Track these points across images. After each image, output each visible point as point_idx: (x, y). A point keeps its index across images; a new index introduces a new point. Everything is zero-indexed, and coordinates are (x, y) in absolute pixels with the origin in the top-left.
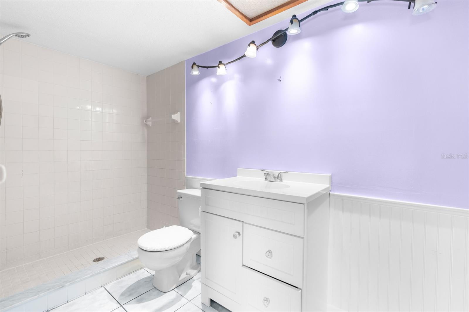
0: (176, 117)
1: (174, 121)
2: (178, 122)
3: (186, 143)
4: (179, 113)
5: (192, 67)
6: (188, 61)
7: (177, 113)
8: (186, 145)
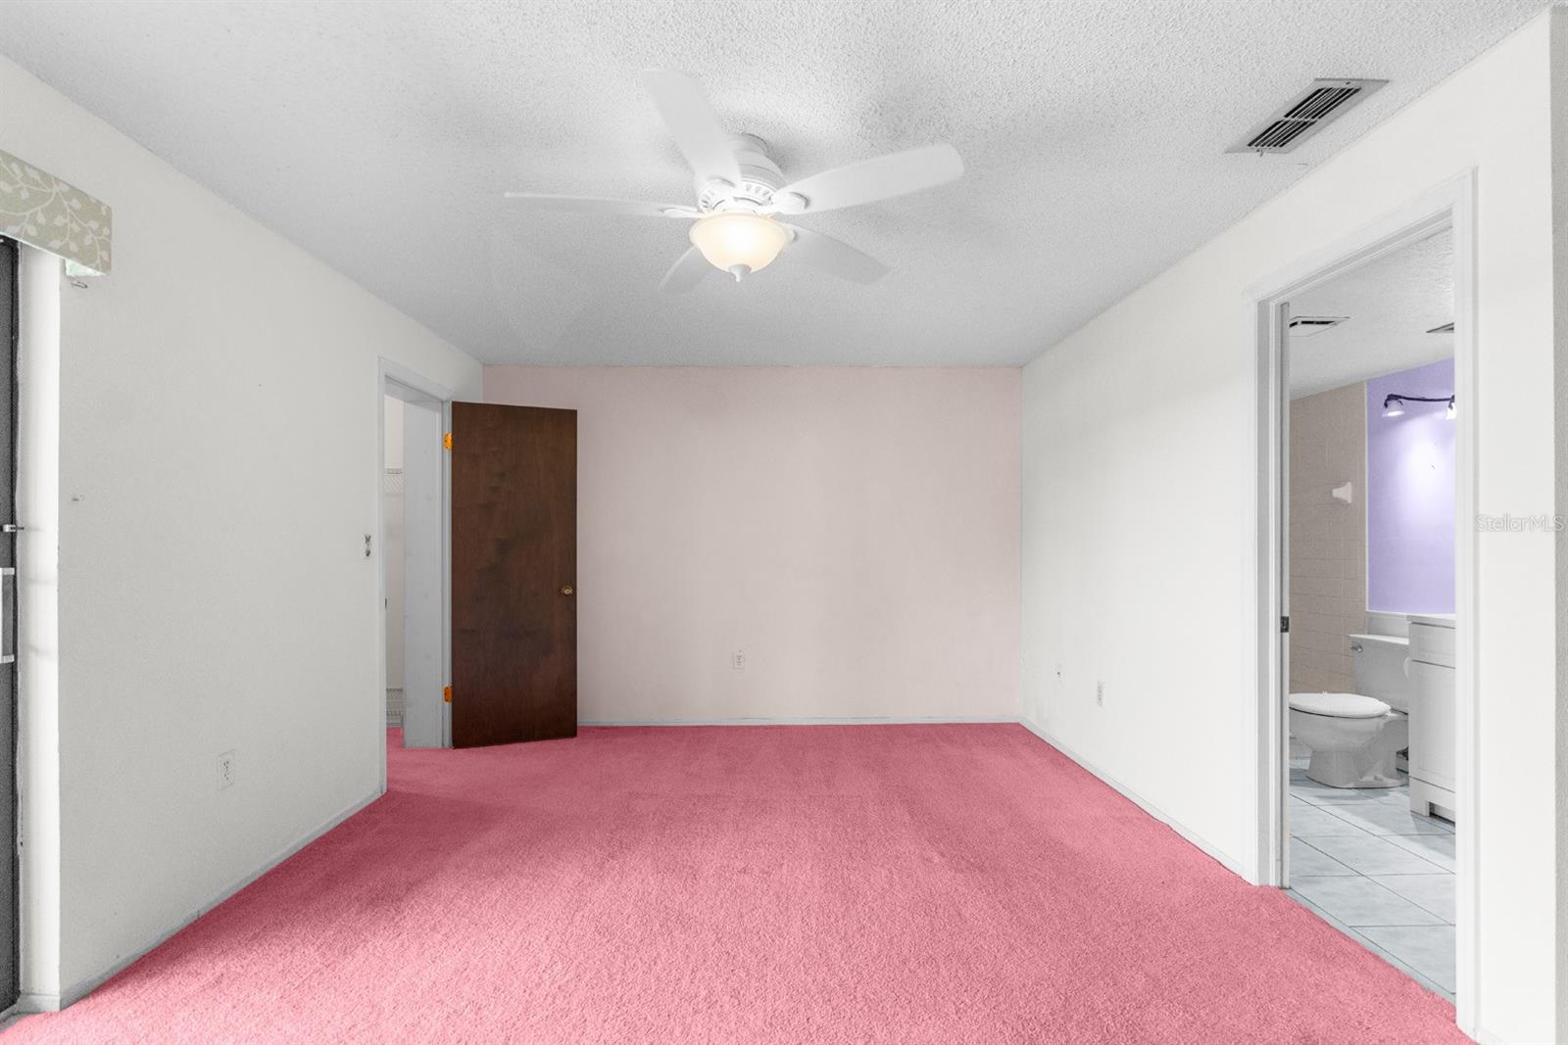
0: (1344, 493)
1: (1338, 502)
2: (1345, 501)
3: (1367, 544)
4: (1349, 484)
5: (1386, 405)
6: (1373, 383)
7: (1343, 486)
8: (1367, 548)
